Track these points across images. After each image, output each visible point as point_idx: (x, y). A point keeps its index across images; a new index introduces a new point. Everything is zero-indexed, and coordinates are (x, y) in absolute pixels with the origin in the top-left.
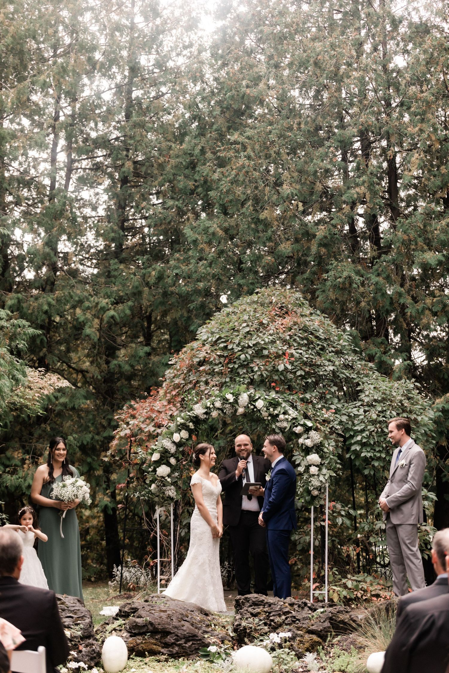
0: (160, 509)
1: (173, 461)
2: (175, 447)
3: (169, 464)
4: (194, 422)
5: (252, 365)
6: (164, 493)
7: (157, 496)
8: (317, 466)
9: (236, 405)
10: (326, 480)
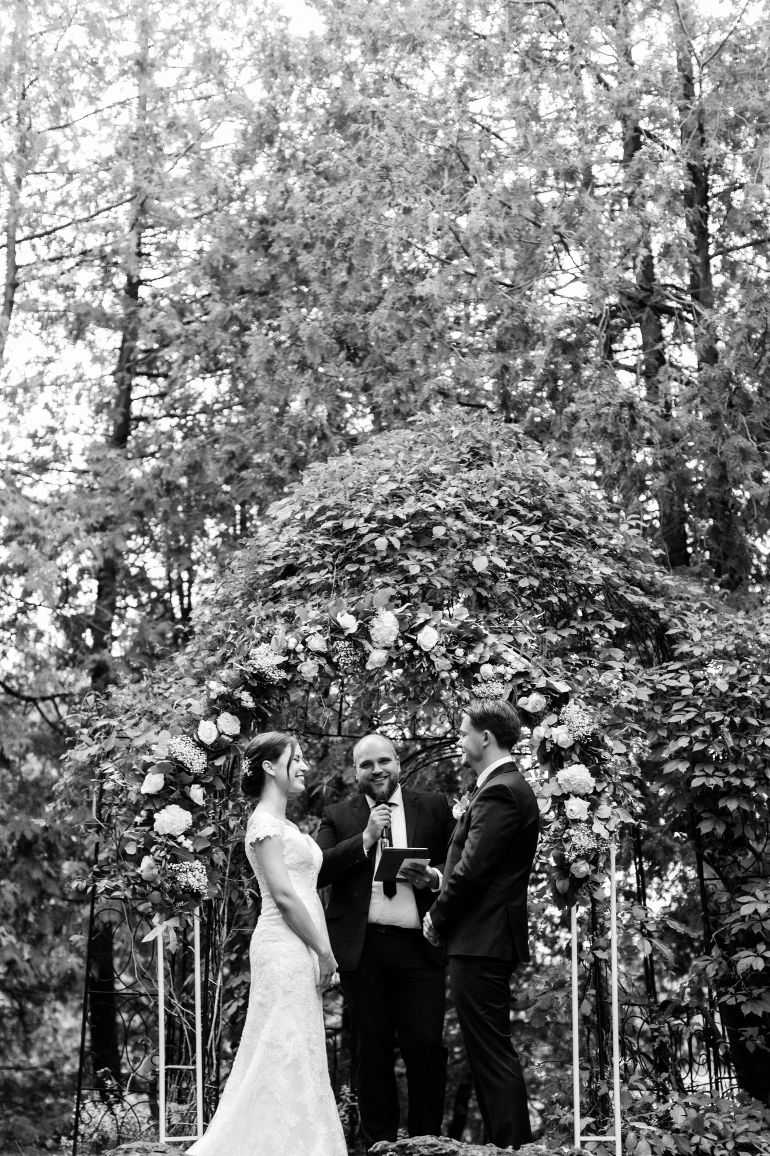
0: (165, 923)
1: (197, 793)
2: (203, 758)
3: (187, 803)
4: (254, 693)
5: (405, 563)
6: (173, 879)
7: (157, 888)
8: (585, 797)
9: (364, 642)
10: (611, 833)
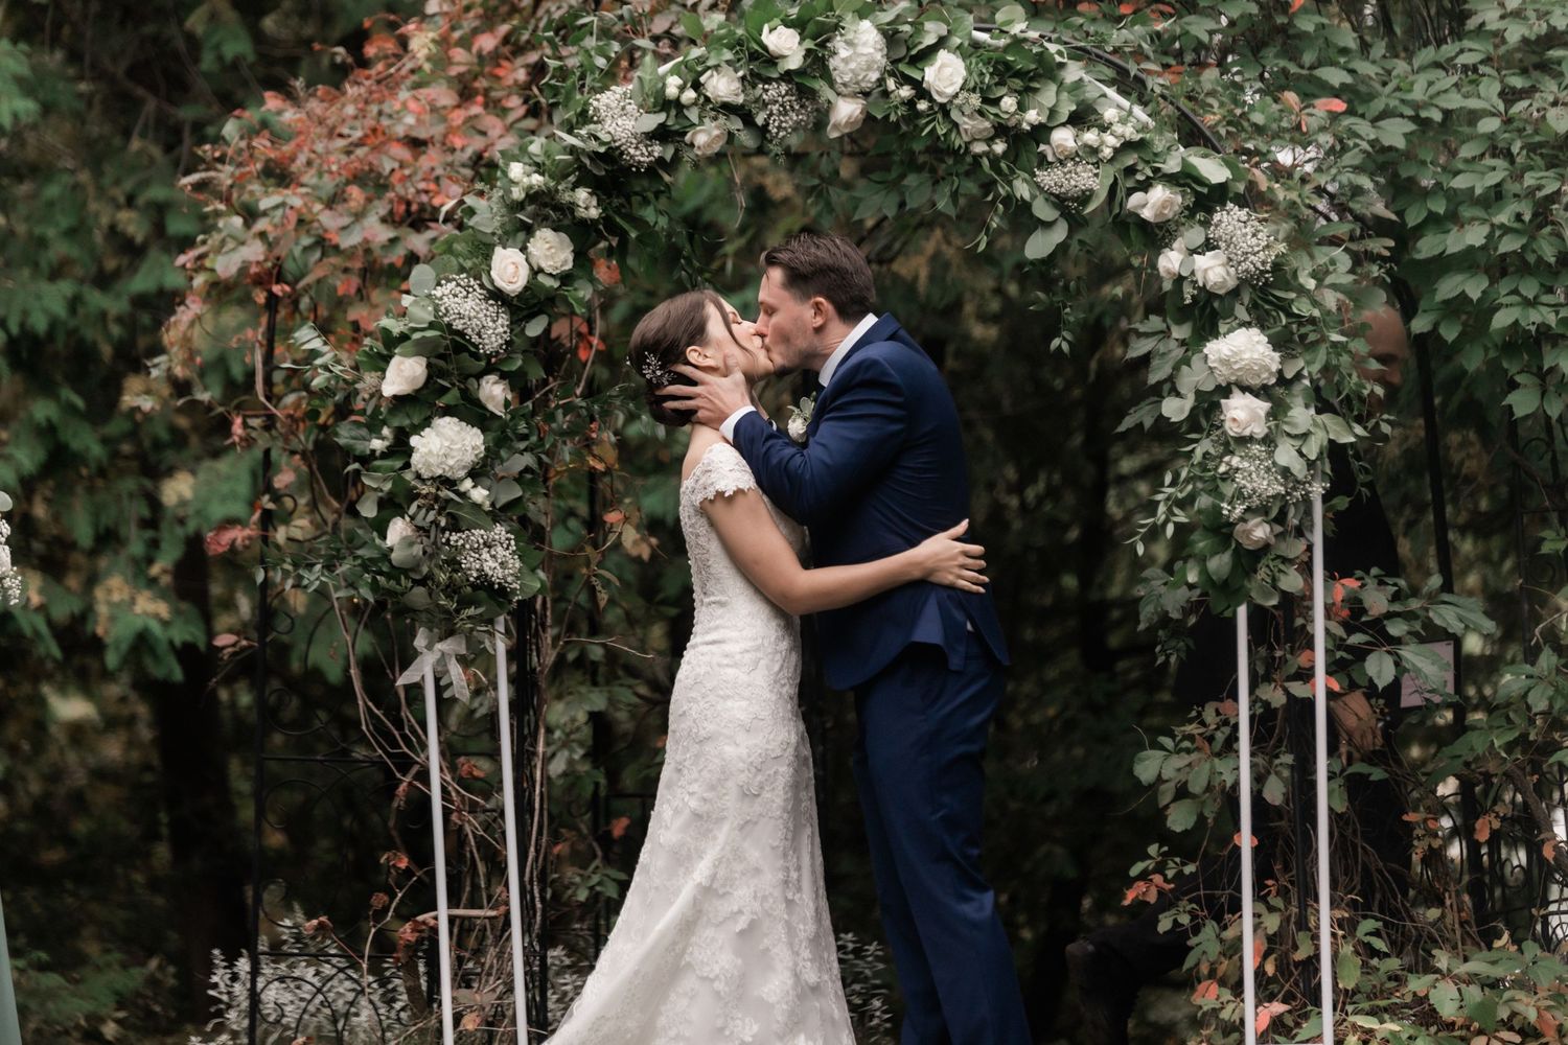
0: (439, 646)
1: (494, 392)
2: (503, 320)
3: (473, 413)
4: (598, 187)
6: (454, 564)
7: (422, 582)
8: (1261, 392)
9: (820, 85)
10: (1311, 464)
